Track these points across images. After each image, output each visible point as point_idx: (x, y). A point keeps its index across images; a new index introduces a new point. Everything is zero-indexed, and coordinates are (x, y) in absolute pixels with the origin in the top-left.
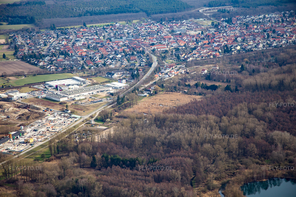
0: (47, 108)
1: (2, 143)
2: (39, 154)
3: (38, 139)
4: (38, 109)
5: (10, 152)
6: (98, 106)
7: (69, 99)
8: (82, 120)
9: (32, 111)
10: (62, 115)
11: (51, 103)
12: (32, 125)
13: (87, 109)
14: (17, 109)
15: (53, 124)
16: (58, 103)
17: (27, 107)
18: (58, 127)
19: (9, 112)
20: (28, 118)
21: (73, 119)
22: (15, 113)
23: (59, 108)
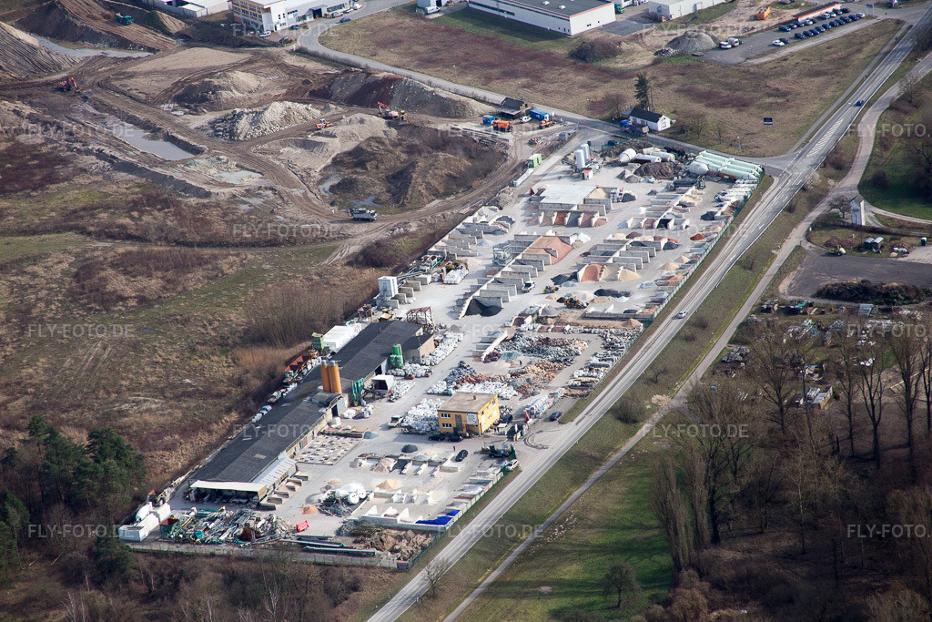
0: (509, 103)
1: (285, 444)
3: (524, 392)
4: (448, 109)
5: (361, 530)
6: (843, 62)
7: (622, 18)
8: (776, 196)
9: (415, 129)
10: (623, 158)
11: (512, 54)
12: (450, 257)
13: (778, 93)
14: (313, 112)
15: (584, 238)
16: (560, 50)
17: (371, 93)
18: (635, 275)
19: (263, 139)
20: (399, 184)
21: (711, 187)
22: (307, 145)
23: (585, 97)
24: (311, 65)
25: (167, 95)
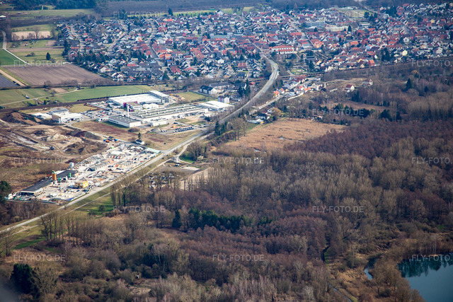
0: (110, 137)
1: (42, 187)
2: (97, 206)
3: (95, 182)
4: (96, 138)
5: (53, 200)
6: (186, 136)
7: (142, 125)
8: (161, 156)
9: (88, 141)
10: (131, 148)
11: (115, 130)
12: (87, 162)
13: (170, 140)
14: (66, 137)
15: (118, 161)
16: (126, 130)
17: (79, 134)
18: (126, 166)
19: (53, 141)
20: (81, 150)
21: (148, 154)
22: (63, 143)
23: (128, 138)
24: (68, 129)
25: (33, 133)
